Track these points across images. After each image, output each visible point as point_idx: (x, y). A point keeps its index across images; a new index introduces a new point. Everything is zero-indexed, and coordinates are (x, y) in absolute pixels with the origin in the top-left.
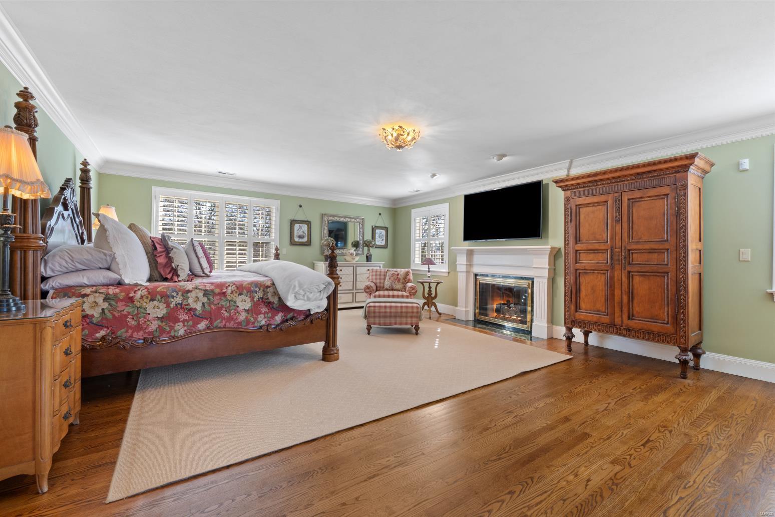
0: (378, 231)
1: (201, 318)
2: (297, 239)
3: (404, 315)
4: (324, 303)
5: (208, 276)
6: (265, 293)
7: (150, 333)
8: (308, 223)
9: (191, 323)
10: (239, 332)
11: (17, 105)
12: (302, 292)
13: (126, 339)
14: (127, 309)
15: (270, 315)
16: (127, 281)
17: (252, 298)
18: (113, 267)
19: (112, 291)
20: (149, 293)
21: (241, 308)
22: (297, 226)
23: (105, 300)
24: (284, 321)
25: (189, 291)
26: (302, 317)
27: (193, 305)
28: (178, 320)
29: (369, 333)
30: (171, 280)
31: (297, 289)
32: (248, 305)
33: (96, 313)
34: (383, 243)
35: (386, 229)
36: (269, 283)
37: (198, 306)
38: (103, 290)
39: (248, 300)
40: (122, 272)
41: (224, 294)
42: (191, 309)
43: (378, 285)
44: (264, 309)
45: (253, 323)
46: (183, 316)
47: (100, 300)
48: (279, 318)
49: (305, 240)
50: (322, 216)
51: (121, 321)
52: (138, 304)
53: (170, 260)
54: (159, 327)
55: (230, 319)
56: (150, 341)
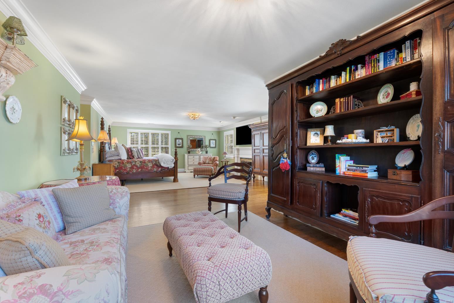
0: (211, 141)
1: (139, 168)
2: (177, 145)
3: (206, 171)
4: (173, 165)
5: (142, 158)
6: (156, 162)
7: (128, 171)
8: (182, 139)
9: (137, 169)
10: (149, 172)
11: (101, 121)
12: (165, 162)
13: (122, 172)
14: (123, 165)
15: (157, 168)
16: (122, 159)
17: (152, 164)
18: (119, 155)
19: (119, 161)
20: (127, 162)
21: (149, 166)
22: (177, 140)
23: (118, 163)
24: (161, 170)
25: (136, 161)
26: (167, 169)
27: (137, 165)
28: (134, 168)
29: (194, 177)
30: (132, 159)
31: (164, 161)
32: (151, 165)
33: (116, 166)
34: (214, 146)
35: (215, 140)
36: (157, 160)
37: (139, 165)
38: (117, 161)
39: (151, 164)
40: (121, 157)
41: (145, 162)
42: (137, 166)
43: (205, 162)
44: (156, 167)
45: (153, 170)
46: (135, 167)
47: (117, 163)
48: (160, 169)
49: (181, 145)
50: (188, 136)
51: (121, 168)
52: (125, 164)
53: (132, 154)
54: (130, 170)
55: (147, 169)
56: (128, 173)
